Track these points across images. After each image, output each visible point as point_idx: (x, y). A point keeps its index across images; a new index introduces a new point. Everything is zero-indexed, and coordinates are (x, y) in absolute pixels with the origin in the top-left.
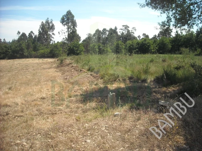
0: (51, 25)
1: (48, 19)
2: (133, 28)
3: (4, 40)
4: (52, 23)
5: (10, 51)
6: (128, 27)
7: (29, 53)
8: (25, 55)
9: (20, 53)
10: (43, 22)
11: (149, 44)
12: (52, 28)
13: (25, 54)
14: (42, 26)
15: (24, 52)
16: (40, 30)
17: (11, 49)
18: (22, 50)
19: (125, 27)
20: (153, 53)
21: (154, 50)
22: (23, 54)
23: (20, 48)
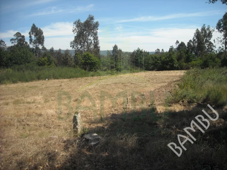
0: (208, 32)
1: (204, 25)
3: (163, 50)
4: (209, 30)
5: (159, 62)
7: (179, 65)
8: (175, 67)
9: (170, 65)
10: (197, 29)
12: (210, 35)
13: (175, 65)
14: (196, 34)
15: (174, 63)
16: (195, 38)
17: (160, 60)
18: (172, 61)
22: (173, 65)
23: (170, 59)
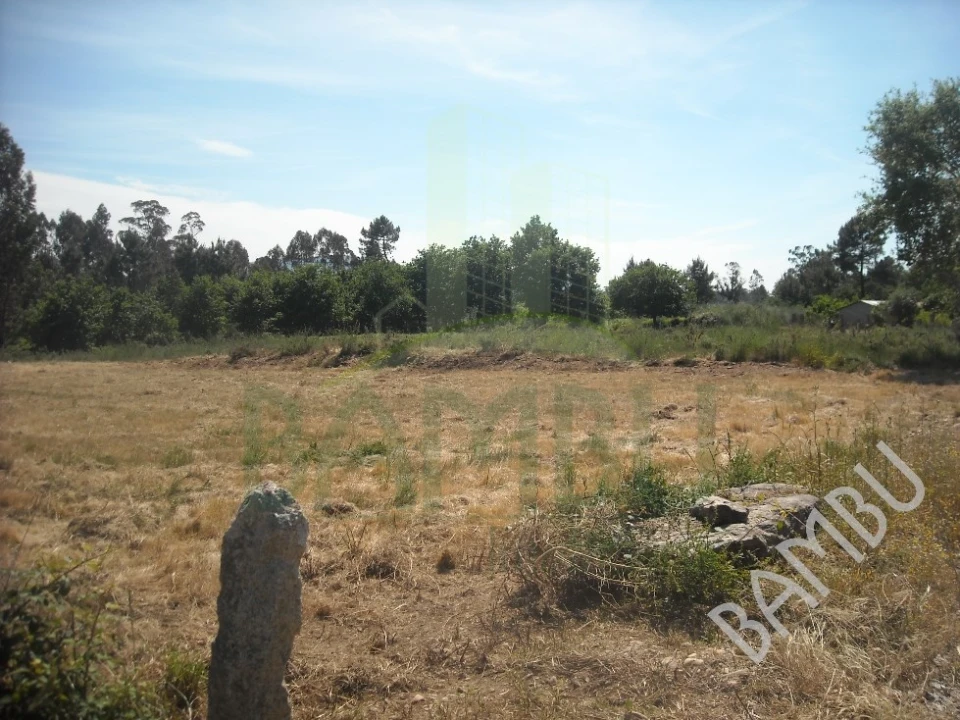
2: (188, 216)
6: (164, 211)
11: (329, 291)
19: (145, 211)
21: (349, 314)
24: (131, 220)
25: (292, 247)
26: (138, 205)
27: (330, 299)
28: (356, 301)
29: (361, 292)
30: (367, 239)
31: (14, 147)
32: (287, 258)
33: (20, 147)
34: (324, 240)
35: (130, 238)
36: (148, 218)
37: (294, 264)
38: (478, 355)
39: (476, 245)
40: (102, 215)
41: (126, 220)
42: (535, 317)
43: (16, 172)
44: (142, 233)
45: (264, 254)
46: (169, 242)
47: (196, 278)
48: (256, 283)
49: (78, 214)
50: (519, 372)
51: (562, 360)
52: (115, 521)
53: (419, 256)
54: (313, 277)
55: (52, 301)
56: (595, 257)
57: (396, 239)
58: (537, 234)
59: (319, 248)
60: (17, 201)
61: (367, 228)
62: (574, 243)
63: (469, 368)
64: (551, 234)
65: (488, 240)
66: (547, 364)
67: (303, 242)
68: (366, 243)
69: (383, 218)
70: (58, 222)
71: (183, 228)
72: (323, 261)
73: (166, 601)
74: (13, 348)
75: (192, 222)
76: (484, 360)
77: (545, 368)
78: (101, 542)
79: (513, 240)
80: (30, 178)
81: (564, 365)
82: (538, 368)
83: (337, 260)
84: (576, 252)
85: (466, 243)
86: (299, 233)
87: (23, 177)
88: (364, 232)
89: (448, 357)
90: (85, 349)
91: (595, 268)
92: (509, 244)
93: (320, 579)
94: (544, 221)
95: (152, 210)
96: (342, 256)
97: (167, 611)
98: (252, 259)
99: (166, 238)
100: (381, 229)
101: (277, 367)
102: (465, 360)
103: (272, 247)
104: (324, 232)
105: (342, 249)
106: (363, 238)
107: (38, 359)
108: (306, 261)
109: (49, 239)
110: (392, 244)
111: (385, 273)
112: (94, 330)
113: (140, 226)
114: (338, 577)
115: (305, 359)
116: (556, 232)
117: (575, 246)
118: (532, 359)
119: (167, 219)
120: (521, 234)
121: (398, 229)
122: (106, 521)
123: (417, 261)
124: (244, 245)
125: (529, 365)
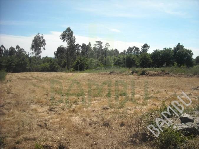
1: (39, 34)
6: (102, 43)
11: (134, 59)
15: (28, 66)
20: (137, 67)
22: (25, 67)
24: (95, 45)
25: (128, 50)
26: (97, 42)
27: (134, 61)
28: (140, 61)
29: (141, 59)
30: (143, 48)
31: (71, 31)
32: (127, 52)
33: (72, 31)
34: (134, 49)
35: (94, 48)
36: (99, 44)
37: (128, 53)
38: (160, 73)
39: (166, 49)
40: (90, 44)
41: (94, 45)
42: (178, 65)
43: (72, 36)
44: (97, 47)
45: (122, 52)
46: (103, 49)
47: (107, 56)
48: (119, 57)
49: (85, 44)
50: (169, 77)
51: (179, 75)
52: (57, 108)
53: (154, 52)
54: (131, 56)
55: (78, 61)
56: (192, 52)
57: (149, 48)
58: (179, 47)
59: (133, 50)
60: (72, 41)
61: (143, 46)
62: (187, 49)
63: (158, 76)
64: (182, 47)
65: (168, 48)
66: (176, 75)
67: (130, 49)
68: (142, 49)
69: (146, 44)
70: (81, 45)
71: (106, 46)
72: (134, 53)
73: (57, 127)
74: (71, 70)
75: (107, 45)
76: (162, 74)
77: (175, 76)
78: (53, 112)
79: (174, 48)
80: (74, 37)
81: (179, 76)
82: (173, 76)
83: (137, 53)
84: (188, 51)
85: (164, 49)
86: (129, 47)
87: (73, 37)
88: (142, 47)
89: (154, 73)
90: (84, 70)
91: (192, 54)
92: (173, 49)
93: (92, 125)
94: (181, 44)
95: (99, 43)
96: (138, 52)
97: (57, 130)
98: (120, 53)
99: (102, 48)
100: (146, 46)
101: (118, 75)
102: (157, 74)
103: (124, 50)
104: (134, 47)
105: (138, 51)
106: (142, 48)
107: (75, 72)
108: (131, 53)
109: (80, 49)
110: (148, 49)
111: (146, 55)
112: (86, 67)
113: (97, 46)
114: (96, 125)
115: (124, 73)
116: (183, 46)
117: (188, 49)
118: (172, 74)
119: (102, 45)
120: (176, 47)
121: (149, 46)
122: (55, 108)
123: (153, 53)
124: (118, 50)
125: (171, 76)
